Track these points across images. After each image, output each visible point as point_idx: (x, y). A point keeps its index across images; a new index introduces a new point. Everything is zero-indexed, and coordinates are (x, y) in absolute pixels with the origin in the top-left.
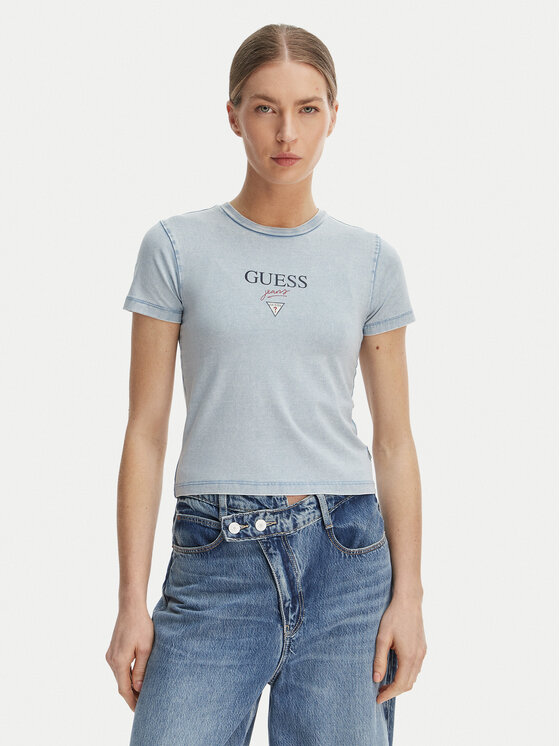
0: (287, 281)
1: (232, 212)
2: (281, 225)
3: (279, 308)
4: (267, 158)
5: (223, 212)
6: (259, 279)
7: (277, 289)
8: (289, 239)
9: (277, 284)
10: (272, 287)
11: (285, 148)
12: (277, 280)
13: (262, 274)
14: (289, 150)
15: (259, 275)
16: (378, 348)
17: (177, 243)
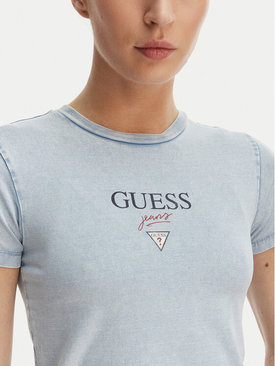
0: (165, 202)
1: (76, 116)
2: (141, 130)
3: (163, 239)
4: (129, 48)
5: (63, 117)
6: (130, 203)
7: (155, 213)
8: (156, 148)
9: (154, 208)
10: (149, 211)
11: (157, 33)
12: (153, 201)
13: (132, 194)
14: (161, 37)
15: (129, 197)
16: (267, 265)
17: (12, 160)
